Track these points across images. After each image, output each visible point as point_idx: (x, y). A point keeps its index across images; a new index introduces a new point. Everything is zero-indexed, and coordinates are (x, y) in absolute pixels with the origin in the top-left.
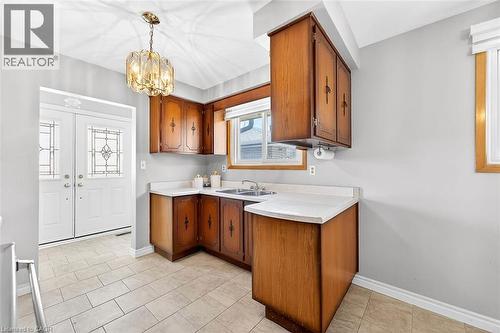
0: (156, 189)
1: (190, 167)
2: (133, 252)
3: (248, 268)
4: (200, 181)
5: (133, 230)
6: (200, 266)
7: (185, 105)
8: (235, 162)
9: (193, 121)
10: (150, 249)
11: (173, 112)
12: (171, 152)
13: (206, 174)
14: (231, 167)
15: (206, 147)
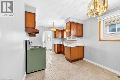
0: (55, 43)
1: (60, 40)
2: (52, 52)
3: (64, 54)
4: (62, 42)
5: (52, 50)
6: (60, 55)
7: (59, 31)
8: (67, 39)
9: (61, 33)
10: (54, 52)
11: (57, 32)
12: (57, 38)
13: (63, 41)
14: (67, 40)
15: (62, 37)
